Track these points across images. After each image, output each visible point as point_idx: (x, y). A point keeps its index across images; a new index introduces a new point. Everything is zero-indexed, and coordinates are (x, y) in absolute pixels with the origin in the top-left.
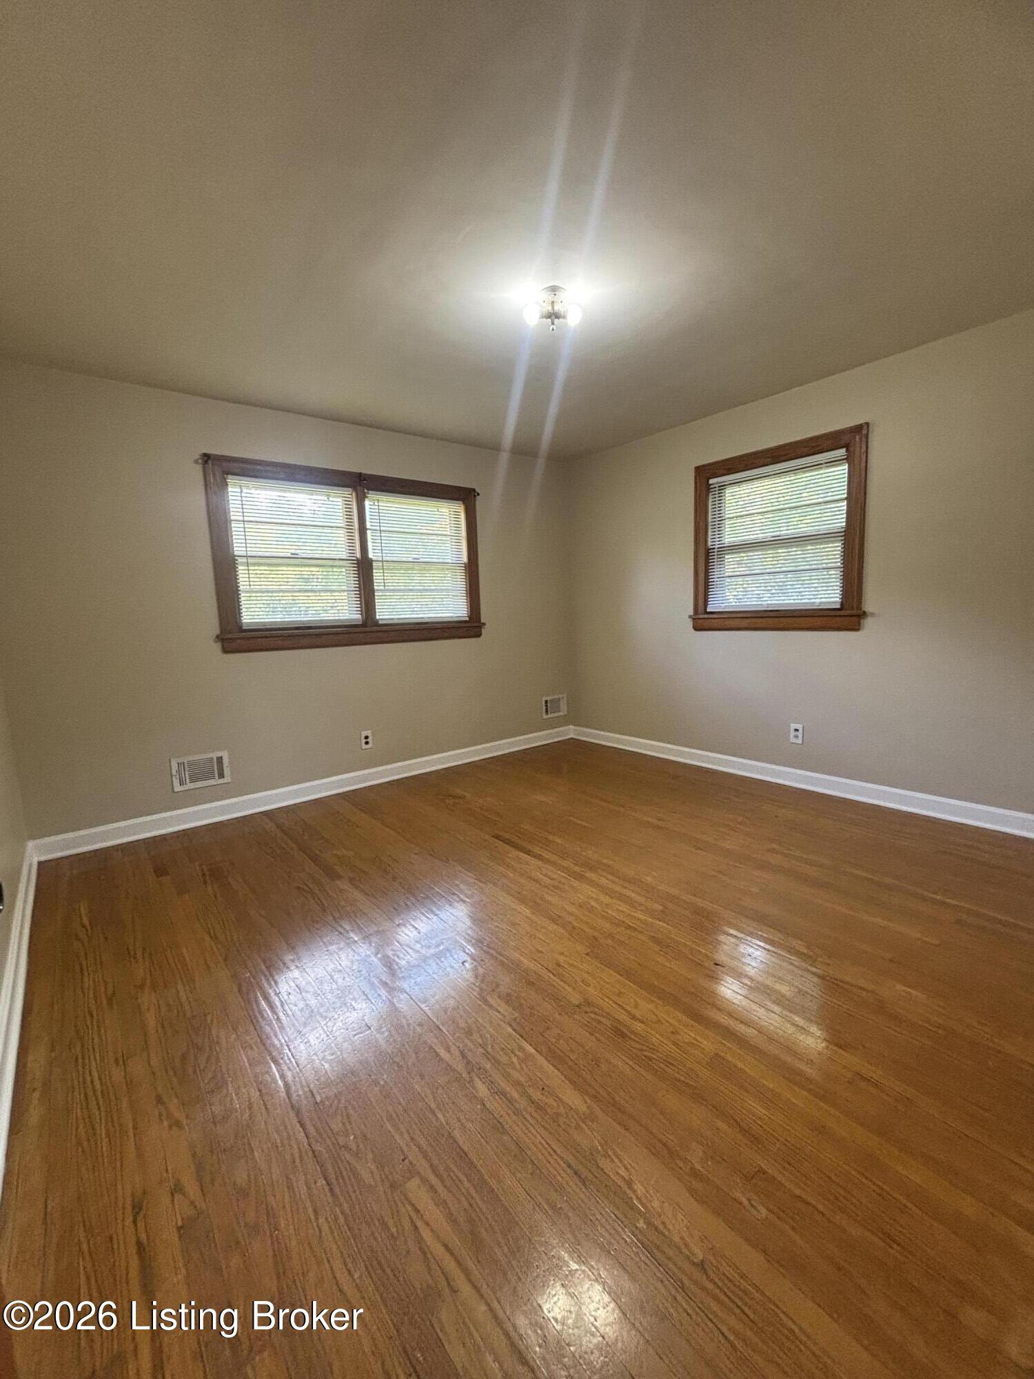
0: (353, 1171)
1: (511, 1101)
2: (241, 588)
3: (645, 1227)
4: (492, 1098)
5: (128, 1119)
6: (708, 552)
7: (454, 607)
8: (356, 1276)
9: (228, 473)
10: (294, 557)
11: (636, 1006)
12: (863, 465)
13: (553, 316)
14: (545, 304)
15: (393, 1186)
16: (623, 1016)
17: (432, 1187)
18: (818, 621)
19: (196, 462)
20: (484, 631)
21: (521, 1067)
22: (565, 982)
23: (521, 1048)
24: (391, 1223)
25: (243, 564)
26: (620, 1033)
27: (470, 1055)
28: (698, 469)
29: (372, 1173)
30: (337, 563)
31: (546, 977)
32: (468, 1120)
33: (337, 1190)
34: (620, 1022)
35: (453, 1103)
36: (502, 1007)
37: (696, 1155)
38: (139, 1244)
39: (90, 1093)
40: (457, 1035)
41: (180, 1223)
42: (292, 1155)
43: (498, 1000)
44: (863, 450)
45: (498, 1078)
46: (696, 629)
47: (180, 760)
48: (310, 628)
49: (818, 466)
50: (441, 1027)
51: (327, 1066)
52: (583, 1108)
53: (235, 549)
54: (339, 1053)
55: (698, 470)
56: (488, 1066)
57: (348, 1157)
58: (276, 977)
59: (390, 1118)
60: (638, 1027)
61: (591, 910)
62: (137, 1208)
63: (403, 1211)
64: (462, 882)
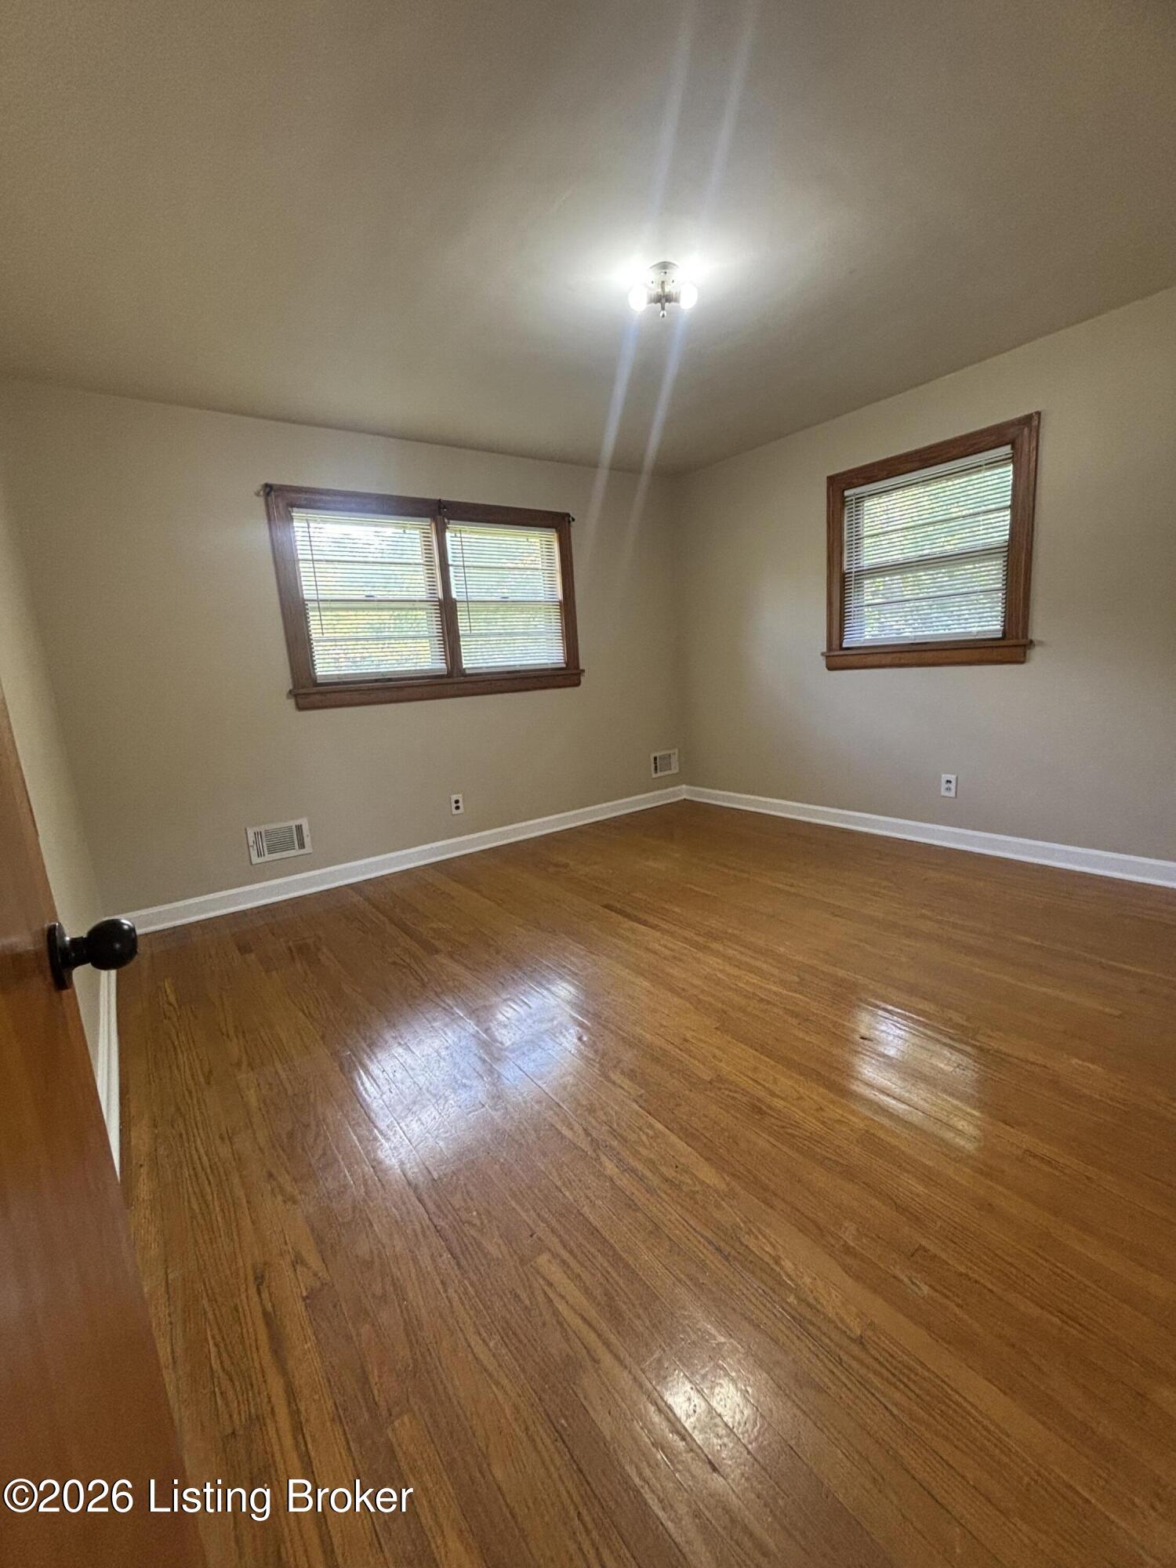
0: (479, 1245)
1: (642, 1179)
2: (313, 636)
3: (796, 1302)
4: (622, 1177)
5: (240, 1193)
6: (843, 578)
7: (548, 652)
8: (492, 1344)
9: (293, 506)
10: (369, 599)
11: (775, 1081)
12: (1033, 464)
13: (663, 299)
14: (653, 286)
15: (523, 1261)
16: (762, 1094)
17: (564, 1262)
18: (976, 654)
19: (257, 494)
20: (582, 679)
21: (651, 1144)
22: (694, 1058)
23: (651, 1126)
24: (524, 1296)
25: (313, 609)
26: (758, 1110)
27: (594, 1134)
28: (829, 478)
29: (499, 1246)
30: (418, 605)
31: (673, 1053)
32: (597, 1197)
33: (463, 1262)
34: (759, 1100)
35: (580, 1181)
36: (626, 1083)
37: (849, 1233)
38: (265, 1314)
39: (199, 1169)
40: (579, 1112)
41: (305, 1294)
42: (414, 1231)
43: (622, 1077)
44: (1034, 444)
45: (625, 1154)
46: (830, 668)
47: (257, 829)
48: (390, 680)
49: (977, 468)
50: (561, 1104)
51: (441, 1143)
52: (723, 1187)
53: (304, 592)
54: (453, 1131)
55: (832, 480)
56: (615, 1143)
57: (473, 1232)
58: (379, 1055)
59: (514, 1196)
60: (779, 1104)
61: (718, 982)
62: (259, 1280)
63: (536, 1285)
64: (573, 954)
